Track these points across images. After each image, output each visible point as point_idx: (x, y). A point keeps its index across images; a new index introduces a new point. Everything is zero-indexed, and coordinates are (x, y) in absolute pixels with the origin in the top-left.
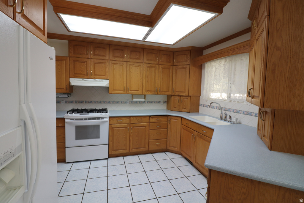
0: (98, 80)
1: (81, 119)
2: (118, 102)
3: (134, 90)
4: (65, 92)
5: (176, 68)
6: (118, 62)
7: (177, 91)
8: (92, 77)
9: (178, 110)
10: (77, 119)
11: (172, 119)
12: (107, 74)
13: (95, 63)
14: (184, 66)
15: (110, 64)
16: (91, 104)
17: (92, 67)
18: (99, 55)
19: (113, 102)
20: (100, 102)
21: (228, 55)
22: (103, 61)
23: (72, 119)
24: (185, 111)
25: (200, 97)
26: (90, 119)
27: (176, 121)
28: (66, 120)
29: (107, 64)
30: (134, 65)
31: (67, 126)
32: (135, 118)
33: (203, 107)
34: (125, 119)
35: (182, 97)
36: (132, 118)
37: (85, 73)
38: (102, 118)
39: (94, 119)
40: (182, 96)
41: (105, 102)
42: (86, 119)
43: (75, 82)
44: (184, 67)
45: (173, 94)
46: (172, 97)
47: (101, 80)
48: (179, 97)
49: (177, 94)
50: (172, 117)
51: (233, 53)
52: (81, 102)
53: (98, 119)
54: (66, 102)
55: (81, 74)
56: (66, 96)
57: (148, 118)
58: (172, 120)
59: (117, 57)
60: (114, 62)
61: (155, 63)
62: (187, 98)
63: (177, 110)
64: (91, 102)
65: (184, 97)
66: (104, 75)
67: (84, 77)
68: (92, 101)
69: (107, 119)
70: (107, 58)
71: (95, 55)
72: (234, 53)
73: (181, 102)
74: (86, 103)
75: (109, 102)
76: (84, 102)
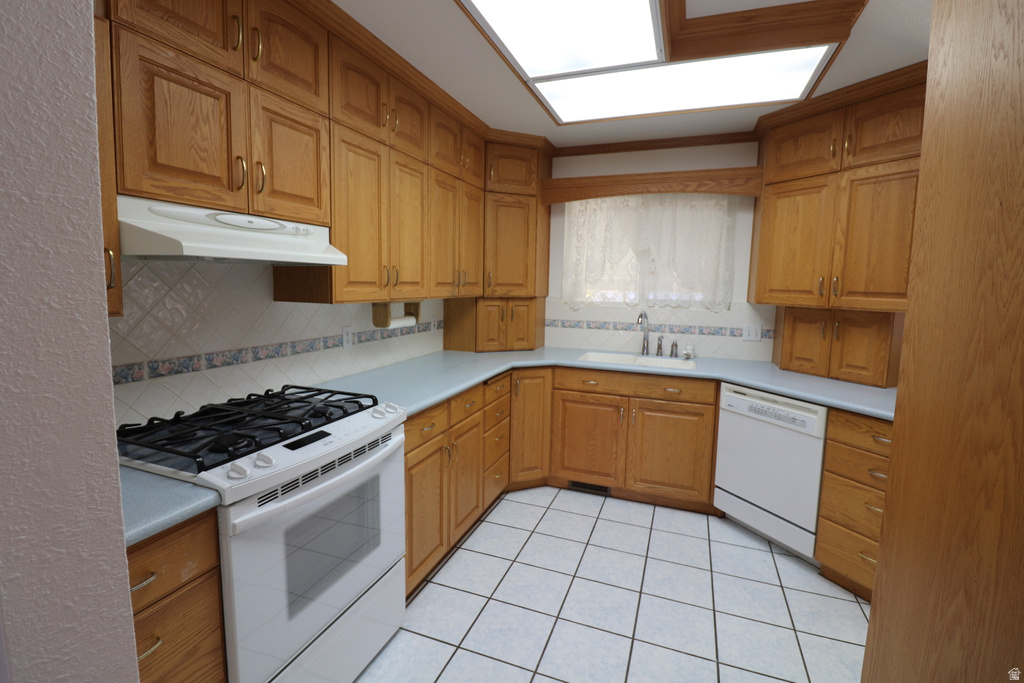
0: (290, 225)
1: (311, 476)
2: (311, 346)
3: (409, 280)
5: (495, 201)
6: (360, 139)
7: (499, 282)
8: (258, 202)
9: (502, 348)
11: (526, 378)
12: (325, 194)
13: (271, 117)
14: (522, 199)
15: (336, 141)
16: (186, 376)
17: (257, 143)
18: (288, 76)
19: (294, 348)
20: (234, 358)
21: (682, 191)
22: (308, 119)
24: (521, 347)
25: (547, 299)
27: (538, 381)
30: (406, 166)
32: (459, 401)
33: (560, 329)
34: (438, 413)
35: (511, 304)
36: (454, 404)
37: (222, 173)
40: (513, 299)
41: (260, 355)
44: (520, 202)
45: (488, 292)
46: (481, 305)
47: (302, 227)
48: (503, 304)
49: (500, 292)
50: (526, 373)
51: (699, 189)
55: (197, 174)
57: (482, 389)
58: (527, 381)
59: (359, 111)
60: (346, 134)
61: (454, 171)
62: (527, 303)
63: (498, 348)
64: (184, 366)
65: (517, 303)
66: (312, 202)
67: (219, 198)
68: (191, 358)
69: (401, 434)
70: (321, 103)
71: (270, 66)
72: (703, 189)
73: (509, 319)
74: (155, 373)
75: (277, 351)
76: (146, 371)
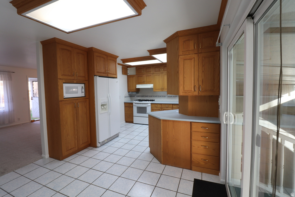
0: (148, 85)
1: (139, 104)
2: (160, 96)
3: (166, 89)
4: (135, 91)
6: (157, 74)
8: (145, 83)
10: (137, 104)
12: (152, 81)
13: (147, 76)
17: (145, 78)
18: (148, 72)
19: (158, 96)
20: (151, 96)
22: (150, 75)
23: (136, 103)
26: (142, 104)
28: (134, 104)
29: (152, 76)
31: (134, 107)
32: (164, 105)
34: (159, 105)
36: (162, 105)
37: (142, 82)
38: (148, 104)
39: (144, 104)
42: (141, 104)
43: (139, 86)
52: (143, 96)
53: (146, 104)
54: (137, 96)
55: (141, 82)
56: (135, 93)
57: (172, 105)
59: (157, 71)
60: (155, 74)
64: (147, 96)
66: (150, 82)
67: (142, 84)
69: (150, 104)
70: (152, 73)
71: (146, 72)
74: (145, 97)
75: (156, 96)
